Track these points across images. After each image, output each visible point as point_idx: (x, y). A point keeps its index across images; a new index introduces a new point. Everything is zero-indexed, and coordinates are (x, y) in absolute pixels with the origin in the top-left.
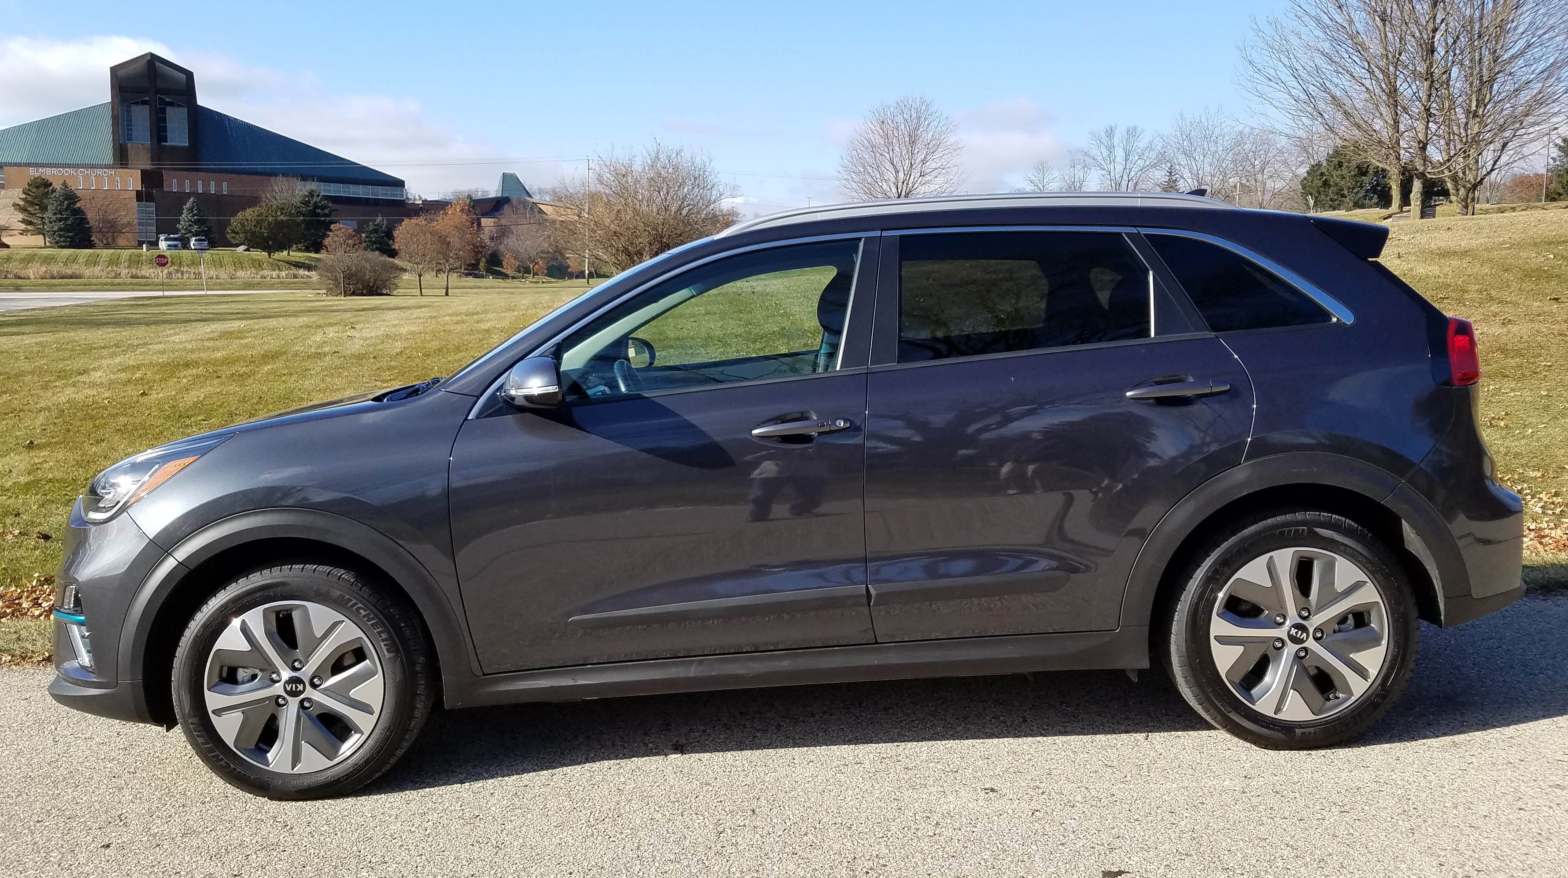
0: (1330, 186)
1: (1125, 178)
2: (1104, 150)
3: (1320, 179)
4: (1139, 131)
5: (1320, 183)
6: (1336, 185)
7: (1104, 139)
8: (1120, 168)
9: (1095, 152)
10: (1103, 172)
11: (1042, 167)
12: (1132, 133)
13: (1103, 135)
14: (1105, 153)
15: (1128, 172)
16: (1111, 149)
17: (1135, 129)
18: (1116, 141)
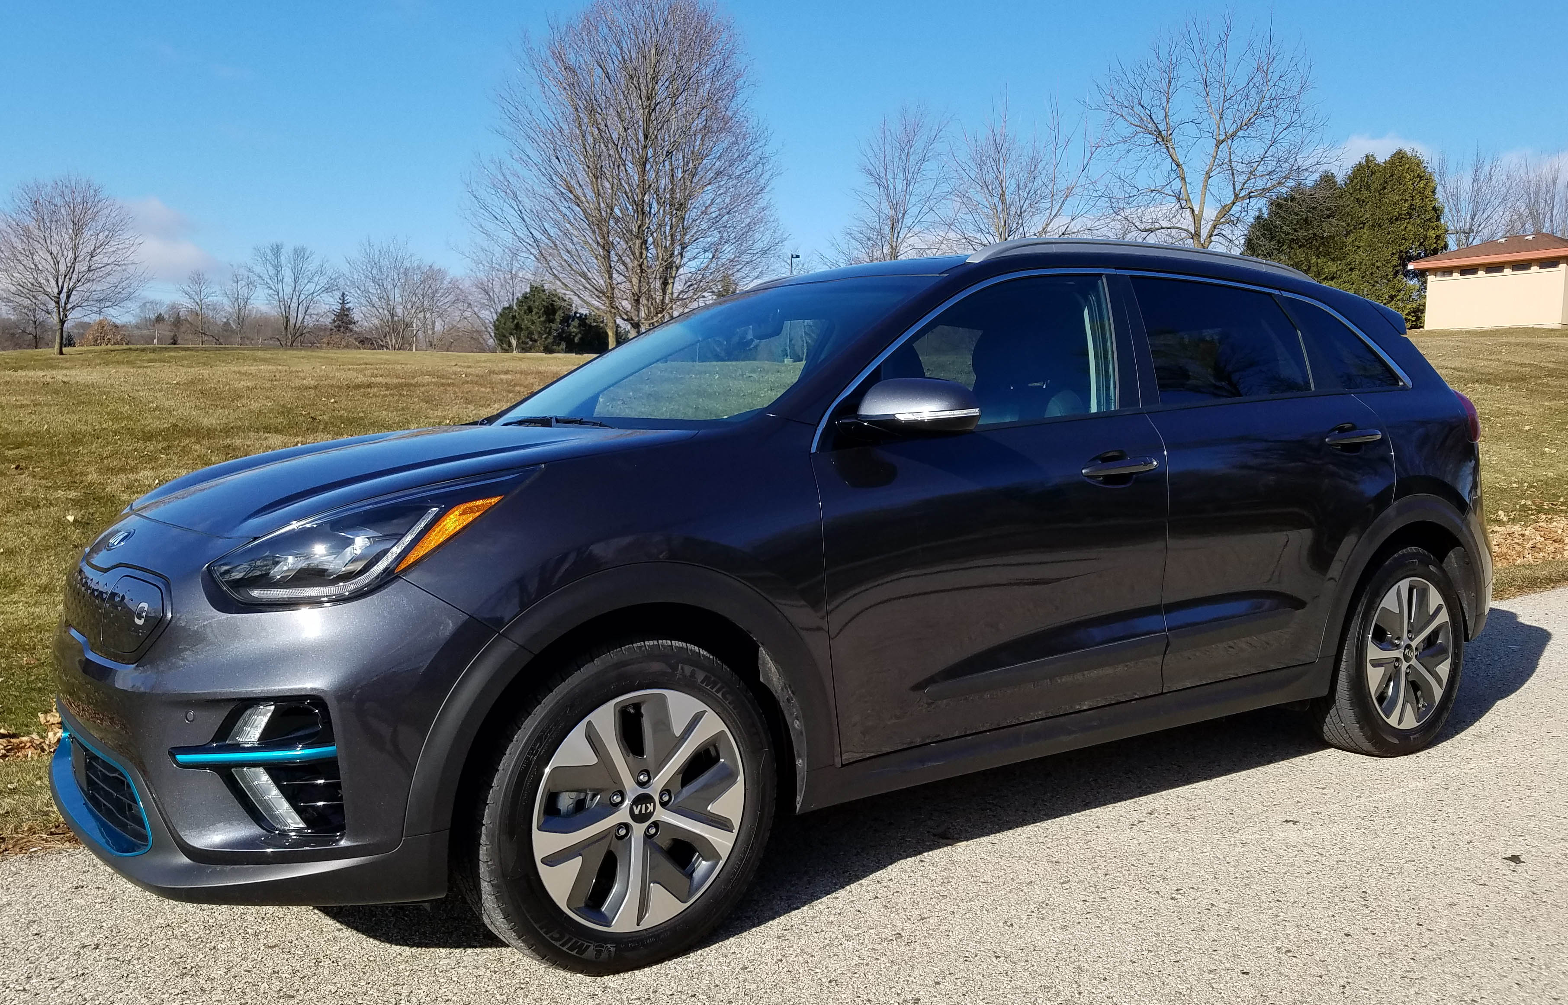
0: (521, 329)
1: (295, 299)
2: (270, 268)
3: (513, 322)
4: (308, 252)
5: (512, 326)
6: (528, 328)
7: (270, 256)
8: (288, 290)
9: (258, 269)
10: (271, 292)
11: (198, 279)
12: (300, 254)
13: (268, 251)
14: (272, 272)
15: (298, 294)
16: (278, 267)
17: (304, 250)
18: (283, 260)
